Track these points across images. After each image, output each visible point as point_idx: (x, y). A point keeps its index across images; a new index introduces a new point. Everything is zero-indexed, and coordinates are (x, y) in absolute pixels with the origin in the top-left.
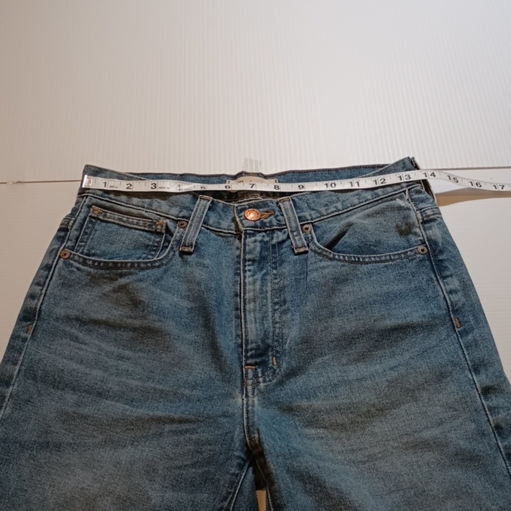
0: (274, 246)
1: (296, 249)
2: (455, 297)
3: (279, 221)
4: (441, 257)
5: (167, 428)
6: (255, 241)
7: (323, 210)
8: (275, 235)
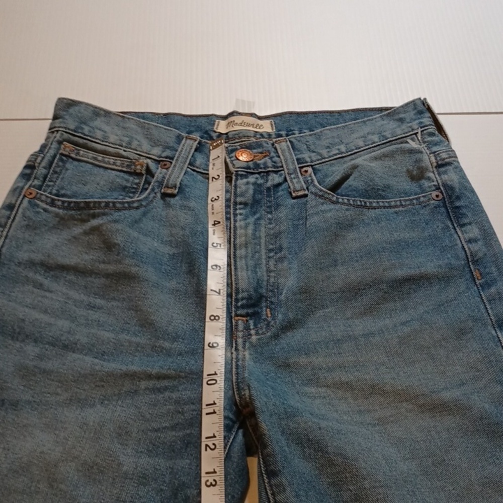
0: (268, 189)
1: (294, 192)
2: (475, 247)
3: (275, 162)
4: (458, 204)
5: (143, 384)
6: (248, 183)
7: (324, 152)
8: (270, 177)
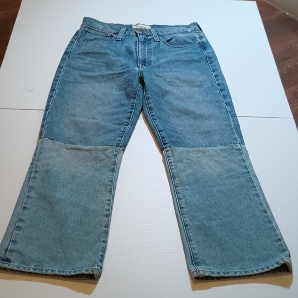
0: (148, 39)
1: (156, 40)
2: (209, 54)
4: (205, 46)
5: (115, 76)
7: (165, 33)
8: (149, 37)
